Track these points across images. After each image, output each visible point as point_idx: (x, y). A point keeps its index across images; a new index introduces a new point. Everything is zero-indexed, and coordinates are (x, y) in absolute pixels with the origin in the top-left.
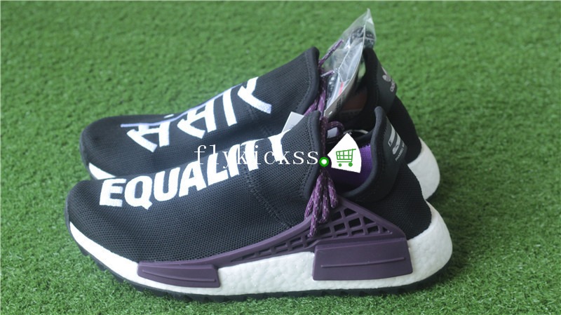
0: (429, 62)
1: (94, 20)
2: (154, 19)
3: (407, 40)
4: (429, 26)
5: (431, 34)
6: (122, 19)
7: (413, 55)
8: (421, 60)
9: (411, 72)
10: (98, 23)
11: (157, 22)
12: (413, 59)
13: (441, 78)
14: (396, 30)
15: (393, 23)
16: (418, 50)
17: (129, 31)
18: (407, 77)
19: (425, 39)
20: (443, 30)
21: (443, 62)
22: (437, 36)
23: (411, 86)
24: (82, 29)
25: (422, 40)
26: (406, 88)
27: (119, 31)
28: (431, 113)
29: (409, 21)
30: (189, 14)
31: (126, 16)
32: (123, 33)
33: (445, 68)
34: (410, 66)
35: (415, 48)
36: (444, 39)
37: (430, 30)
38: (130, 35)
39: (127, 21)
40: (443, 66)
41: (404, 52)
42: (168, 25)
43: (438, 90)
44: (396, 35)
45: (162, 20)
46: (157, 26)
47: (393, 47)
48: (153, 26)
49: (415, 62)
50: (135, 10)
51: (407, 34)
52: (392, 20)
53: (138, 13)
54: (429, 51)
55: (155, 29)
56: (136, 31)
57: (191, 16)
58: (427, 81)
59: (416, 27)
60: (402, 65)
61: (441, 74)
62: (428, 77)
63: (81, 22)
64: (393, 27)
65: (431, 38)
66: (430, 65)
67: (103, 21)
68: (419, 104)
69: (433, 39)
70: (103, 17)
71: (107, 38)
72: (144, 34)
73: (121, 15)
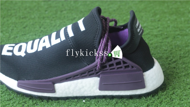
0: (180, 48)
1: (11, 28)
2: (40, 27)
3: (167, 38)
4: (177, 31)
5: (178, 35)
6: (24, 28)
7: (171, 45)
8: (175, 48)
9: (171, 54)
10: (12, 30)
11: (42, 29)
12: (171, 47)
13: (187, 57)
14: (160, 33)
15: (159, 29)
16: (173, 42)
17: (28, 34)
18: (170, 57)
19: (176, 37)
20: (184, 32)
21: (187, 48)
22: (181, 35)
23: (172, 61)
24: (4, 32)
25: (174, 37)
26: (170, 62)
27: (23, 33)
28: (184, 75)
29: (167, 28)
30: (58, 25)
31: (26, 26)
32: (25, 34)
33: (188, 52)
34: (171, 51)
35: (171, 41)
36: (185, 37)
37: (178, 33)
38: (28, 35)
39: (27, 28)
40: (187, 51)
41: (167, 43)
42: (47, 30)
43: (186, 63)
44: (161, 35)
45: (45, 28)
46: (42, 31)
47: (160, 41)
48: (40, 31)
49: (172, 48)
50: (31, 23)
51: (166, 35)
52: (158, 27)
53: (33, 24)
54: (178, 43)
55: (41, 33)
56: (31, 34)
57: (59, 26)
58: (180, 59)
59: (170, 31)
60: (166, 50)
61: (186, 55)
62: (180, 56)
63: (4, 29)
64: (159, 31)
65: (178, 36)
66: (180, 50)
67: (15, 29)
68: (178, 71)
69: (180, 37)
70: (15, 27)
71: (17, 37)
72: (35, 35)
73: (24, 26)
